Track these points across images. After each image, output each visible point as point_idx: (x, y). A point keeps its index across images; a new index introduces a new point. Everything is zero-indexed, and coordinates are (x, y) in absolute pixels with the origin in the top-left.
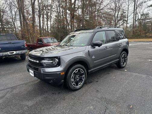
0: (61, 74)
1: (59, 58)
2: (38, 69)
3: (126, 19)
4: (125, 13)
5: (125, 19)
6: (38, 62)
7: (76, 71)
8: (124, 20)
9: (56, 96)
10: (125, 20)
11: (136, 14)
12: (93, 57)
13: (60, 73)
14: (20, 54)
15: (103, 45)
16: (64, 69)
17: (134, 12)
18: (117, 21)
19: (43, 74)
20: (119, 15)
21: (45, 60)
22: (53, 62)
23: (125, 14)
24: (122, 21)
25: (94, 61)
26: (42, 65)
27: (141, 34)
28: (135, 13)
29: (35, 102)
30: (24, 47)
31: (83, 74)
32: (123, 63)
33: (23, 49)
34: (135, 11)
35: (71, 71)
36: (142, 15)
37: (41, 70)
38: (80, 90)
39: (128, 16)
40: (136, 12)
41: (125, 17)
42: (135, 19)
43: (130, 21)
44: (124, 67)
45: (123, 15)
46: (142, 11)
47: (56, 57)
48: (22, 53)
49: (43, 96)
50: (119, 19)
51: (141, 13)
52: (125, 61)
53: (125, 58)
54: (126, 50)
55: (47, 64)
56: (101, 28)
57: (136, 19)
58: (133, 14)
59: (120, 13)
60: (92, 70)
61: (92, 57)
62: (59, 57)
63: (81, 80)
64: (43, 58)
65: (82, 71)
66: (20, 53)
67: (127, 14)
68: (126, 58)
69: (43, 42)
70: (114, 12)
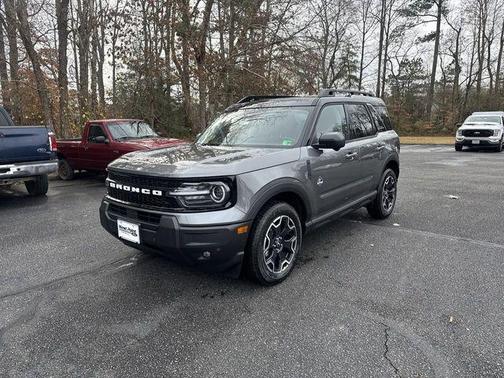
0: (240, 231)
1: (232, 181)
2: (160, 216)
3: (358, 75)
4: (355, 54)
5: (354, 74)
6: (160, 193)
7: (276, 223)
8: (351, 77)
9: (218, 303)
10: (354, 78)
11: (386, 61)
12: (320, 182)
13: (236, 230)
14: (33, 176)
15: (348, 146)
16: (248, 215)
17: (380, 55)
18: (329, 80)
19: (180, 230)
20: (337, 61)
21: (184, 187)
22: (211, 193)
23: (355, 58)
24: (343, 80)
25: (323, 193)
26: (173, 204)
27: (401, 121)
28: (383, 57)
29: (156, 324)
30: (48, 150)
31: (292, 233)
32: (387, 203)
33: (42, 157)
34: (383, 52)
35: (263, 221)
36: (402, 65)
37: (174, 218)
38: (284, 283)
39: (364, 66)
40: (386, 55)
41: (355, 68)
42: (381, 74)
43: (369, 82)
44: (387, 216)
45: (348, 61)
46: (401, 52)
47: (225, 179)
48: (41, 170)
49: (174, 305)
50: (336, 72)
51: (400, 60)
52: (391, 197)
53: (392, 186)
54: (393, 165)
55: (190, 200)
56: (331, 93)
57: (387, 77)
58: (377, 59)
59: (338, 54)
60: (314, 221)
61: (317, 181)
62: (232, 178)
63: (287, 251)
64: (179, 182)
65: (291, 224)
66: (33, 172)
67: (359, 59)
68: (394, 190)
69: (106, 137)
70: (323, 50)
